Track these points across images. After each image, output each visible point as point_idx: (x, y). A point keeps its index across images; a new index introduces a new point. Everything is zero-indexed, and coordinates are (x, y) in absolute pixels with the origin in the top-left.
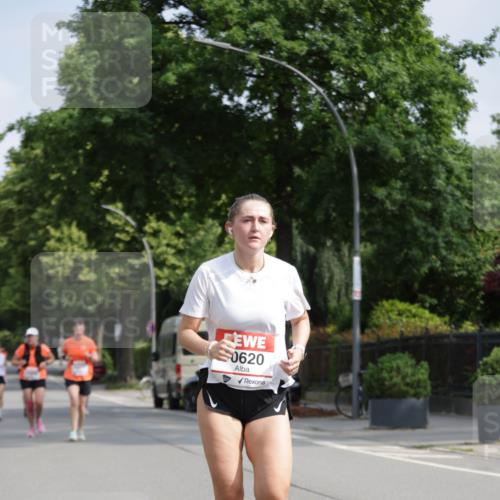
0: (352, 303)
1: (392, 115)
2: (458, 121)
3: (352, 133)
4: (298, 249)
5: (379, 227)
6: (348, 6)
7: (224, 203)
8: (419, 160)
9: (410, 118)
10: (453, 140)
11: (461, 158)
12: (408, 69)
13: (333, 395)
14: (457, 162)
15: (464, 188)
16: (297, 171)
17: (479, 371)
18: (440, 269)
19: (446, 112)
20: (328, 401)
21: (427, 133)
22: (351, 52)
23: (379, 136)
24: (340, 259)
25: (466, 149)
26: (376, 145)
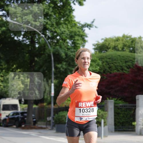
0: (51, 97)
2: (83, 45)
3: (52, 48)
5: (59, 75)
6: (51, 12)
7: (14, 68)
9: (69, 44)
12: (68, 30)
13: (45, 123)
16: (36, 59)
20: (44, 125)
21: (74, 49)
22: (52, 25)
23: (59, 50)
24: (48, 84)
26: (59, 53)
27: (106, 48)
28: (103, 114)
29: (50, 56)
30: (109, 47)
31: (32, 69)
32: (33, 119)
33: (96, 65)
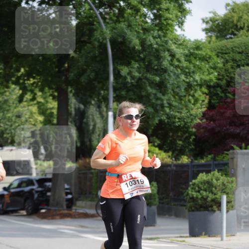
1: (135, 17)
2: (179, 22)
3: (109, 29)
4: (73, 105)
5: (123, 93)
7: (22, 75)
8: (153, 48)
9: (147, 19)
10: (176, 35)
11: (181, 47)
13: (94, 203)
14: (178, 50)
15: (182, 67)
17: (189, 188)
18: (166, 121)
19: (171, 16)
20: (91, 208)
21: (158, 30)
23: (126, 31)
24: (101, 113)
25: (184, 41)
26: (124, 37)
27: (232, 28)
28: (225, 182)
29: (103, 47)
30: (239, 27)
31: (64, 78)
32: (67, 194)
33: (211, 68)
